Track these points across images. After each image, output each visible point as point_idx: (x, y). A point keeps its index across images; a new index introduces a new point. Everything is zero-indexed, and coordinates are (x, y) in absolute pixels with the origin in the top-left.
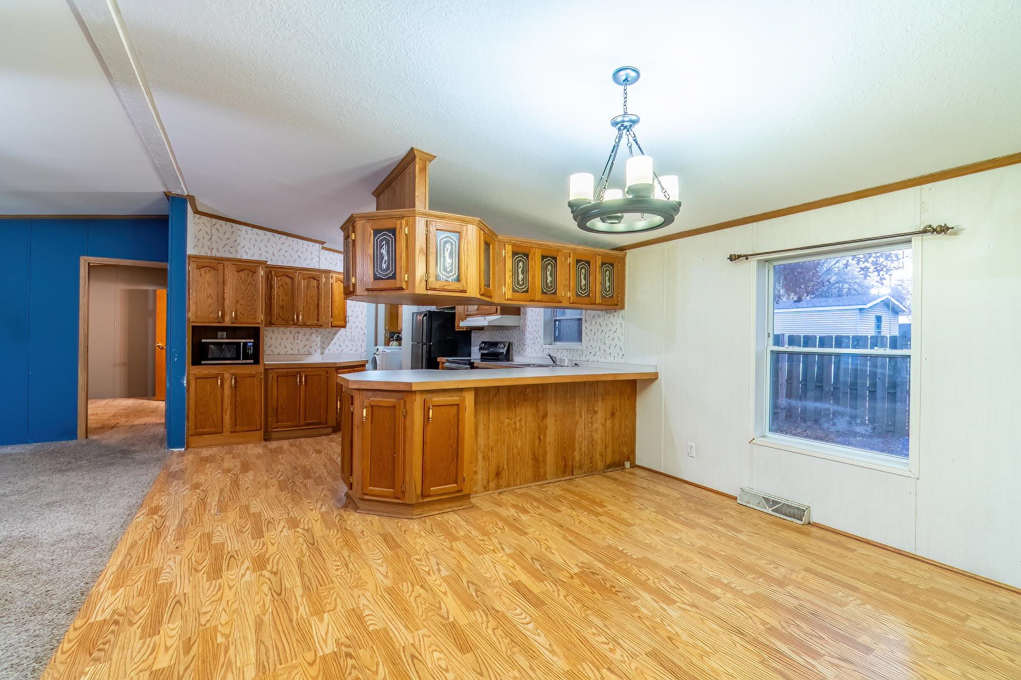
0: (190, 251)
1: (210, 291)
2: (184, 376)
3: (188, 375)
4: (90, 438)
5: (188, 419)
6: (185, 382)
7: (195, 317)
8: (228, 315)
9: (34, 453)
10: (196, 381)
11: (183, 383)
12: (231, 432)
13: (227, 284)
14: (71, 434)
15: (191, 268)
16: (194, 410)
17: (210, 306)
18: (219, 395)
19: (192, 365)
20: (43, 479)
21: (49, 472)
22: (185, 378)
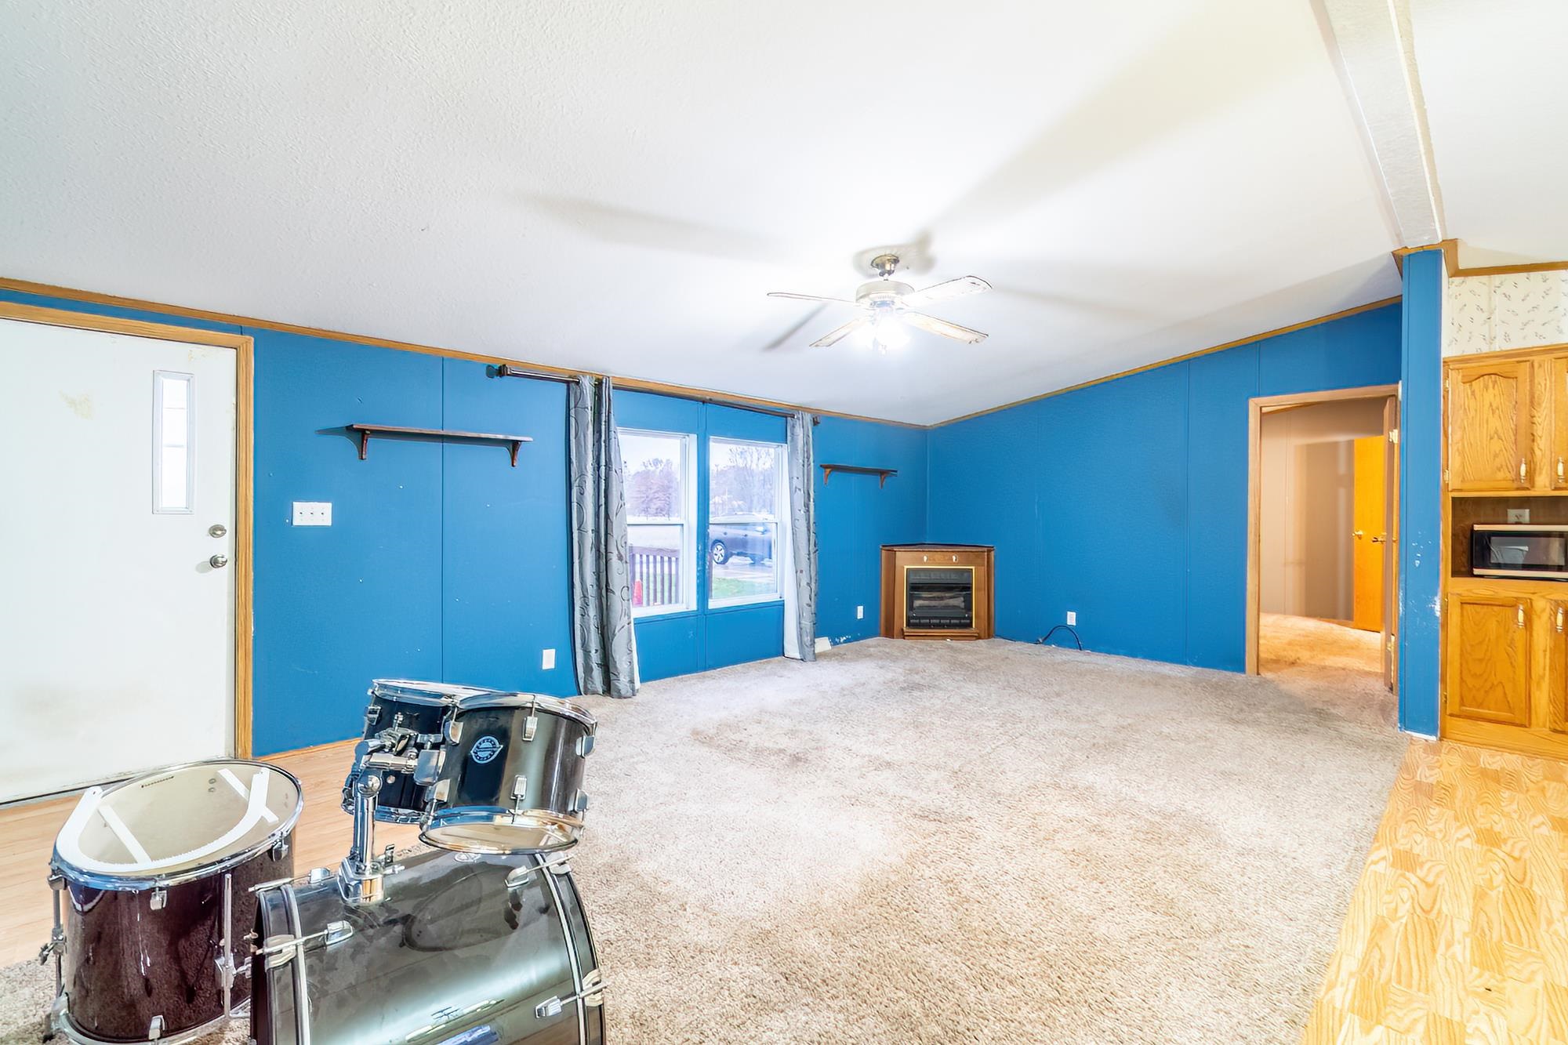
0: (1447, 351)
1: (1494, 423)
2: (1436, 595)
3: (1446, 595)
4: (1262, 674)
5: (1444, 681)
6: (1438, 608)
7: (1460, 479)
8: (1544, 472)
9: (1196, 683)
10: (1462, 609)
11: (1432, 609)
12: (1555, 731)
13: (1539, 404)
14: (1235, 661)
15: (1452, 384)
16: (1457, 665)
17: (1496, 456)
18: (1520, 645)
19: (1452, 576)
20: (1211, 726)
21: (1217, 718)
22: (1438, 600)
